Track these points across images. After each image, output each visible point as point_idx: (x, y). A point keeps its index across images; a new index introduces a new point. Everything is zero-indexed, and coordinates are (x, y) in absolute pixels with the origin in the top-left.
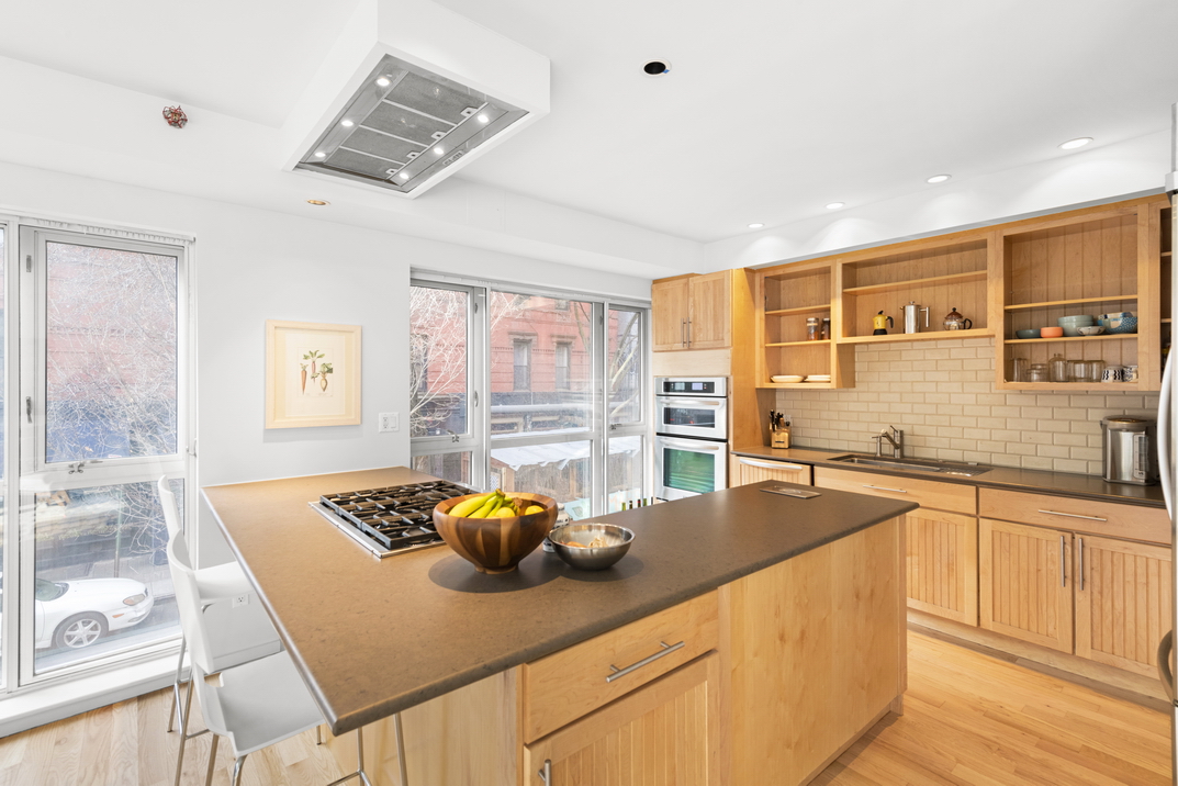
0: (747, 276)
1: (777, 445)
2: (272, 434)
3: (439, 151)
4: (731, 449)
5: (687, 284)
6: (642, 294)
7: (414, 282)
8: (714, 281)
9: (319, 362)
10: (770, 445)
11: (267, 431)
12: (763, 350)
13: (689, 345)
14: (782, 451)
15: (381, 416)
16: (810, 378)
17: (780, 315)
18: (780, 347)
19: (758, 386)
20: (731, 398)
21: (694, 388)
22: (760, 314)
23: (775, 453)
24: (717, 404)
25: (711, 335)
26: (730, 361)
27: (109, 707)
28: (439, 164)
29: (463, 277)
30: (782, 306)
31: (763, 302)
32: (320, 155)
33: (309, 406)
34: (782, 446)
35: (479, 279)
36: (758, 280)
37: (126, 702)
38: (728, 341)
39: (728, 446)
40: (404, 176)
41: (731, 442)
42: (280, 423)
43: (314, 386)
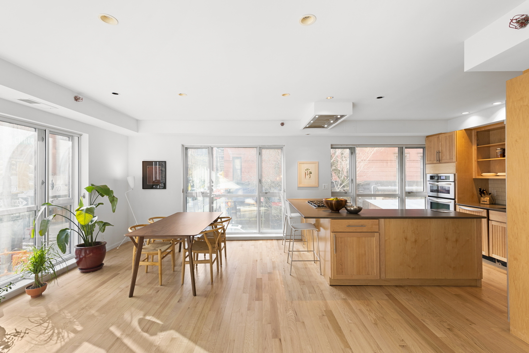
0: (466, 132)
1: (483, 203)
2: (299, 188)
3: (332, 122)
4: (457, 202)
5: (438, 137)
6: (423, 142)
7: (332, 148)
8: (449, 136)
9: (309, 171)
10: (480, 202)
11: (298, 187)
12: (476, 163)
13: (439, 161)
14: (486, 205)
15: (323, 185)
16: (499, 174)
17: (490, 147)
18: (490, 160)
19: (474, 177)
20: (456, 182)
21: (442, 178)
22: (474, 148)
23: (482, 206)
24: (451, 184)
25: (448, 157)
26: (455, 167)
27: (272, 240)
28: (332, 124)
29: (347, 145)
30: (491, 142)
31: (476, 142)
32: (308, 126)
33: (307, 182)
34: (486, 203)
35: (352, 145)
36: (474, 133)
37: (275, 240)
38: (454, 160)
39: (455, 202)
40: (326, 126)
41: (456, 200)
42: (301, 186)
43: (308, 177)
